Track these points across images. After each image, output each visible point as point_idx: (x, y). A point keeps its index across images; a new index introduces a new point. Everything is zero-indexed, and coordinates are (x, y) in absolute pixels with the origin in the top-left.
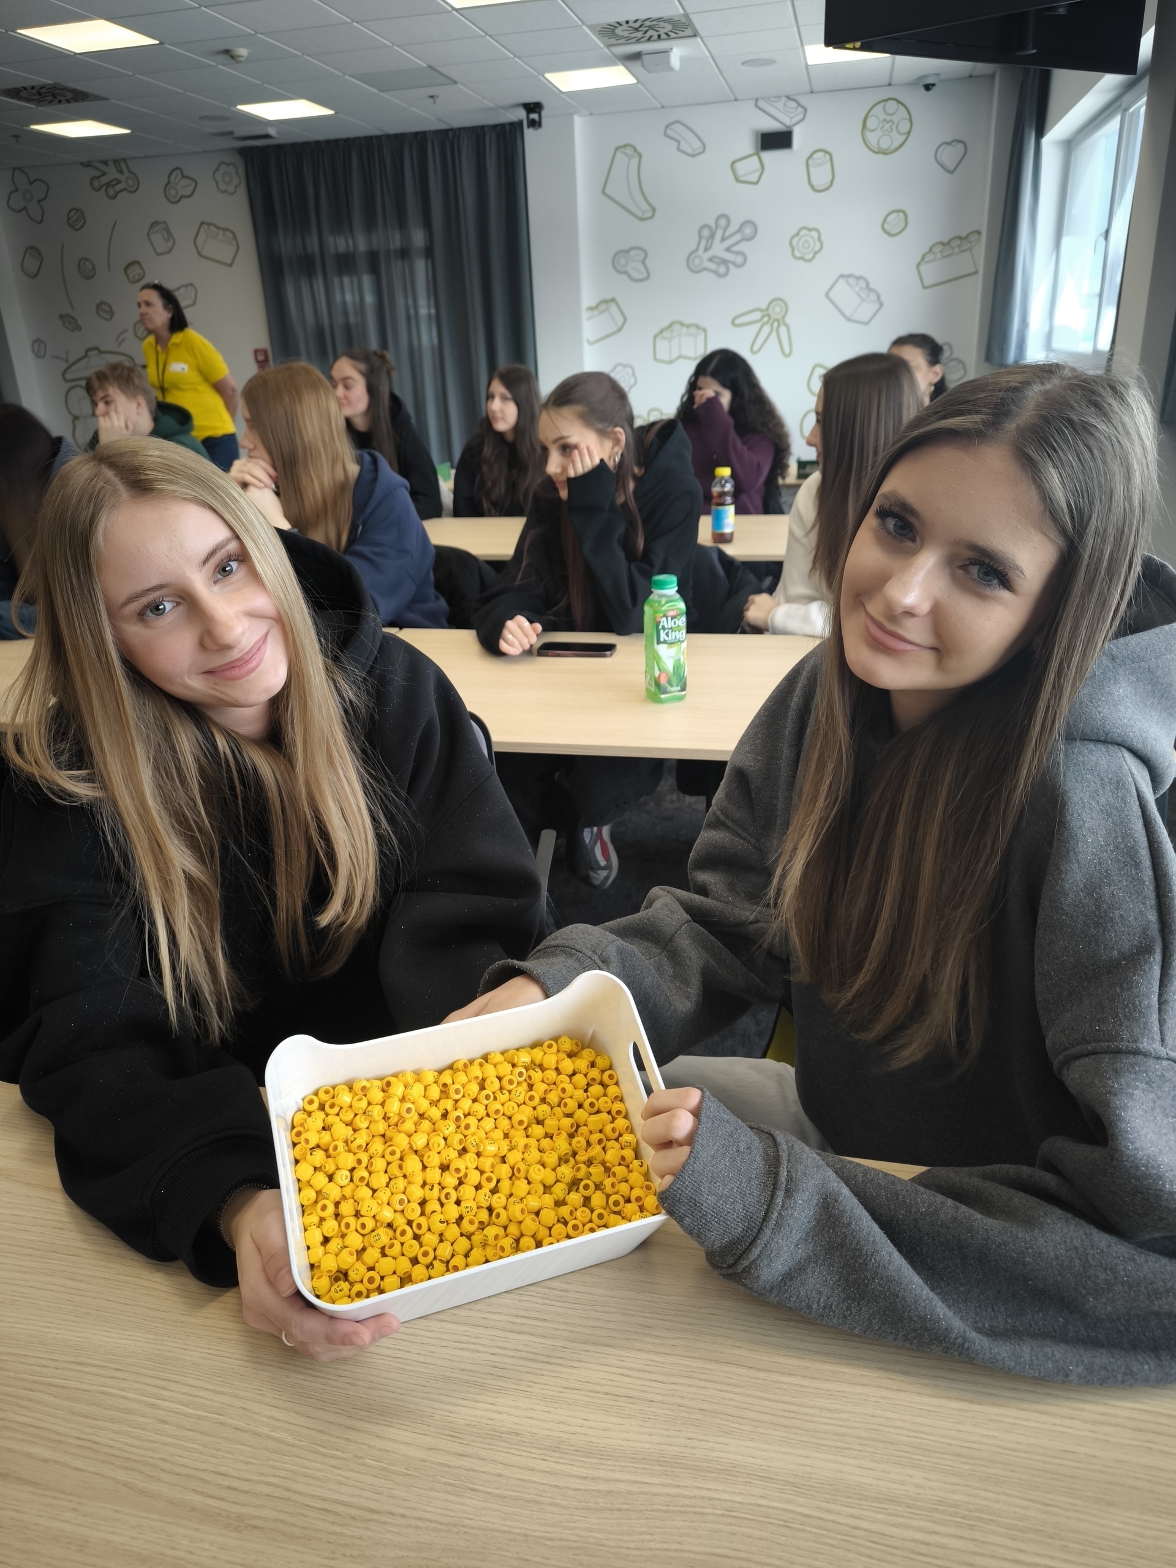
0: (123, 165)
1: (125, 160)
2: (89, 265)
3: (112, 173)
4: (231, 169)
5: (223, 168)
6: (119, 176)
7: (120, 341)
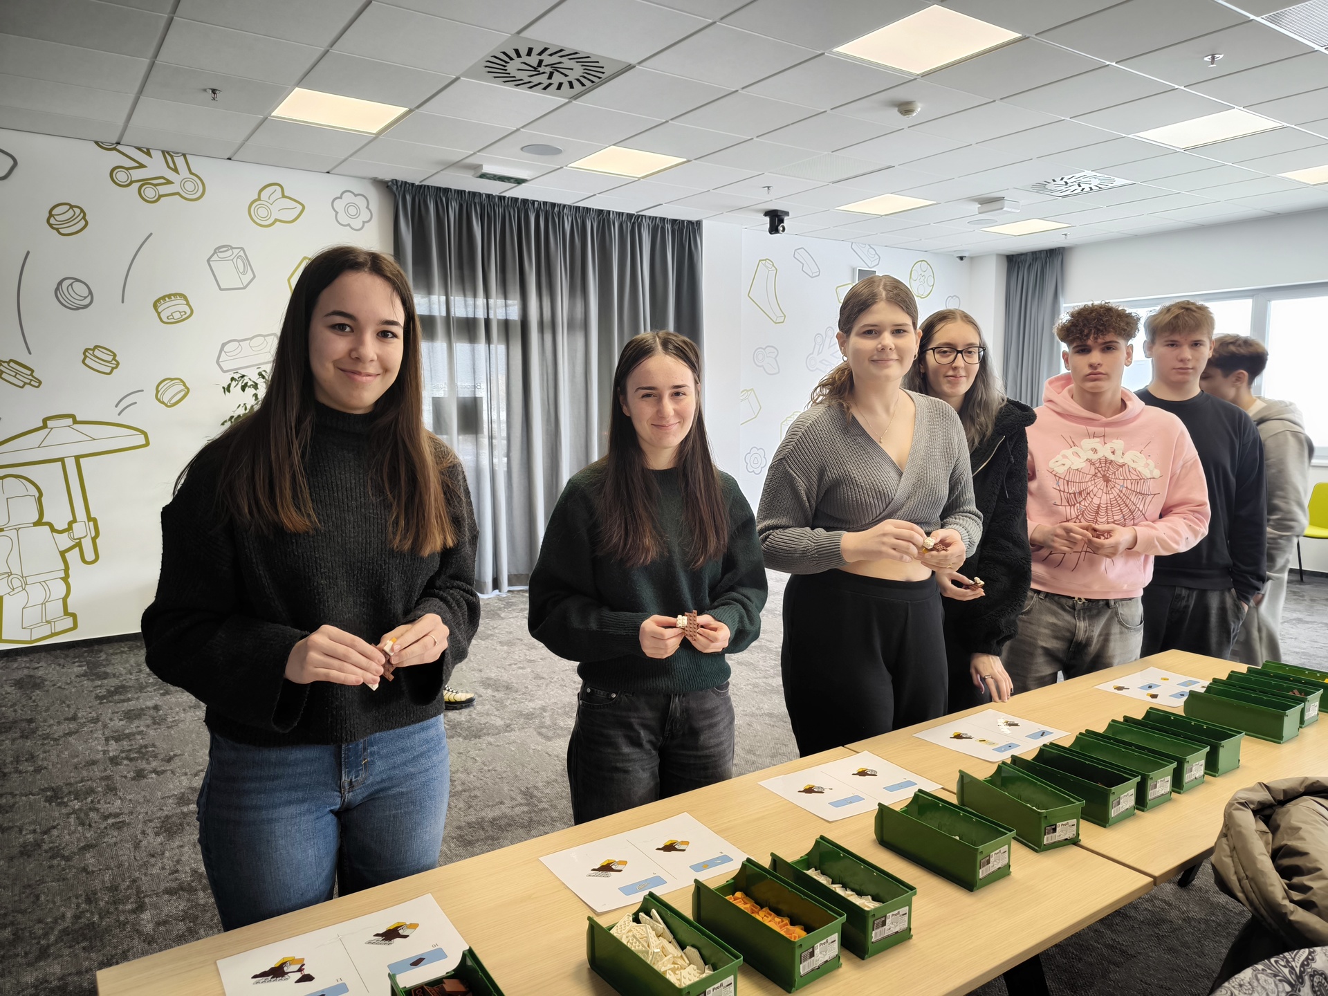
1: (184, 155)
2: (80, 289)
3: (155, 166)
5: (348, 197)
6: (170, 175)
7: (123, 404)
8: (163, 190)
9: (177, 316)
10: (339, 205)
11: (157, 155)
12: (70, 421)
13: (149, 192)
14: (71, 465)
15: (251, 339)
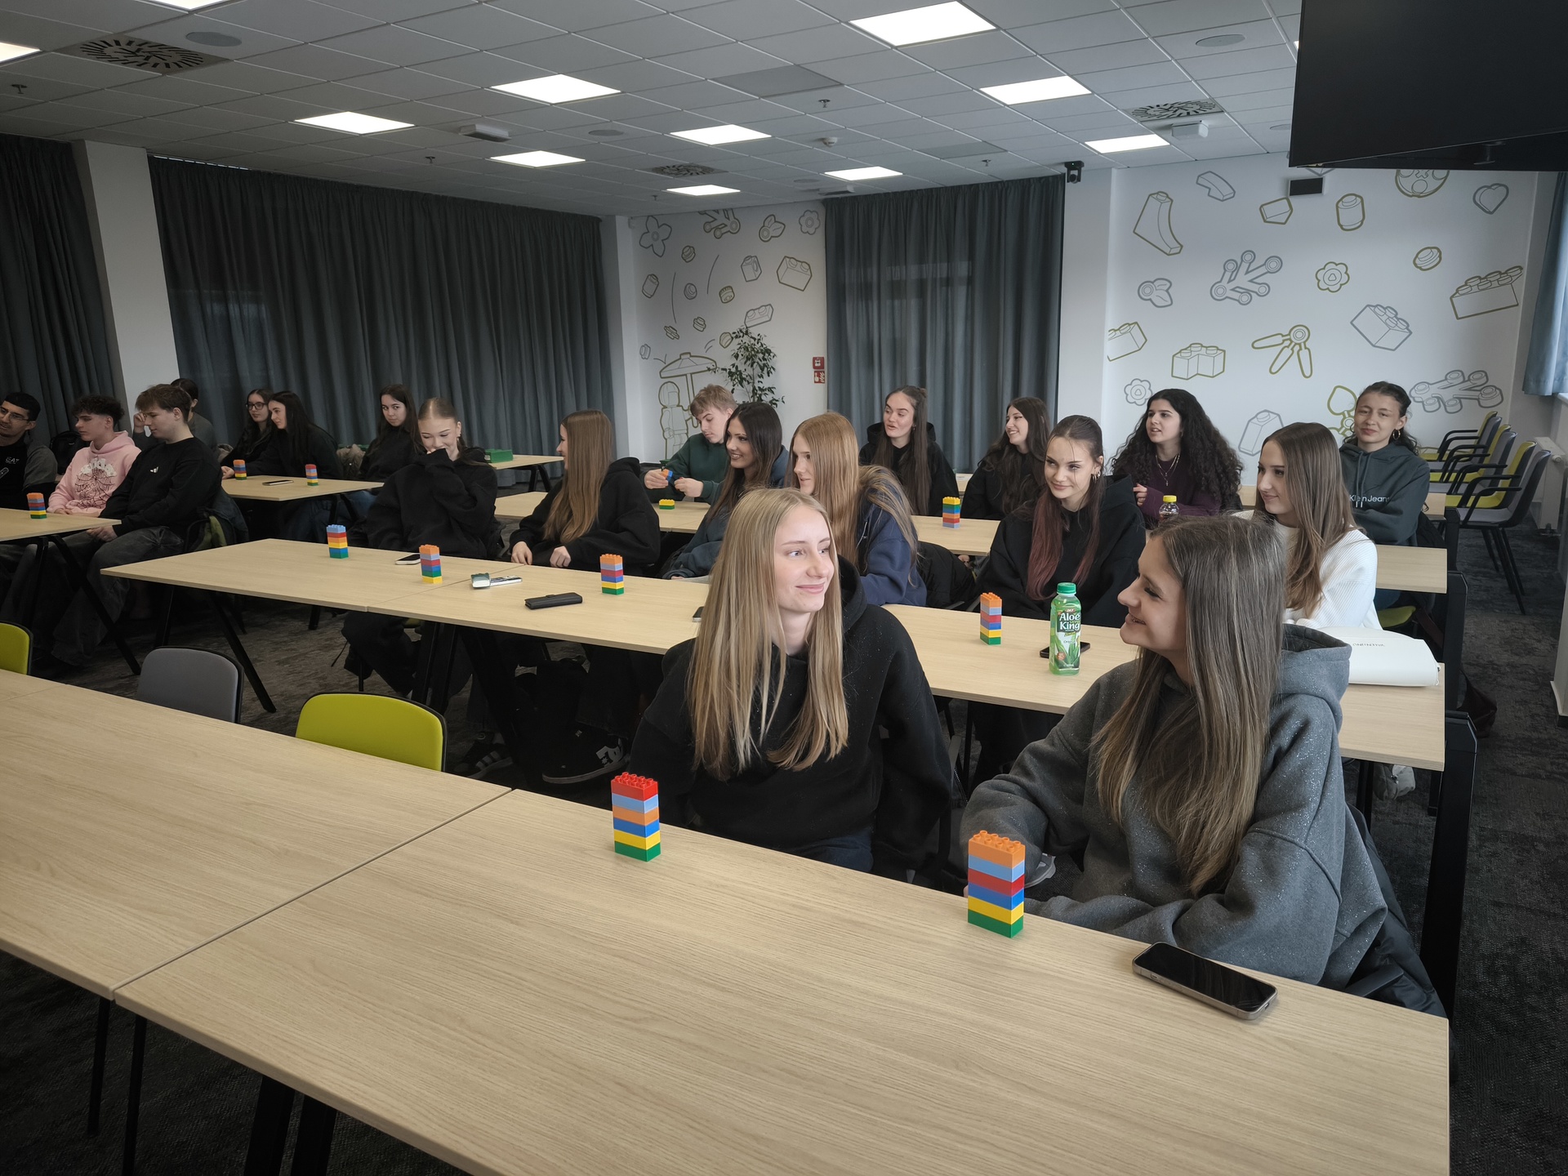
0: (730, 213)
1: (732, 209)
2: (692, 288)
3: (721, 219)
4: (814, 216)
5: (808, 215)
6: (726, 222)
7: (708, 348)
8: (724, 230)
9: (728, 298)
10: (803, 221)
11: (722, 213)
12: (688, 356)
13: (718, 233)
14: (689, 376)
15: (759, 308)
